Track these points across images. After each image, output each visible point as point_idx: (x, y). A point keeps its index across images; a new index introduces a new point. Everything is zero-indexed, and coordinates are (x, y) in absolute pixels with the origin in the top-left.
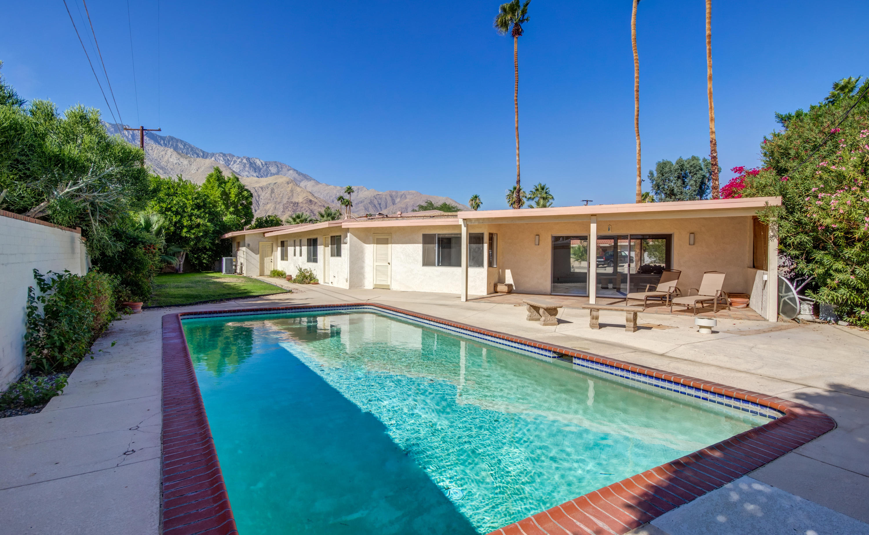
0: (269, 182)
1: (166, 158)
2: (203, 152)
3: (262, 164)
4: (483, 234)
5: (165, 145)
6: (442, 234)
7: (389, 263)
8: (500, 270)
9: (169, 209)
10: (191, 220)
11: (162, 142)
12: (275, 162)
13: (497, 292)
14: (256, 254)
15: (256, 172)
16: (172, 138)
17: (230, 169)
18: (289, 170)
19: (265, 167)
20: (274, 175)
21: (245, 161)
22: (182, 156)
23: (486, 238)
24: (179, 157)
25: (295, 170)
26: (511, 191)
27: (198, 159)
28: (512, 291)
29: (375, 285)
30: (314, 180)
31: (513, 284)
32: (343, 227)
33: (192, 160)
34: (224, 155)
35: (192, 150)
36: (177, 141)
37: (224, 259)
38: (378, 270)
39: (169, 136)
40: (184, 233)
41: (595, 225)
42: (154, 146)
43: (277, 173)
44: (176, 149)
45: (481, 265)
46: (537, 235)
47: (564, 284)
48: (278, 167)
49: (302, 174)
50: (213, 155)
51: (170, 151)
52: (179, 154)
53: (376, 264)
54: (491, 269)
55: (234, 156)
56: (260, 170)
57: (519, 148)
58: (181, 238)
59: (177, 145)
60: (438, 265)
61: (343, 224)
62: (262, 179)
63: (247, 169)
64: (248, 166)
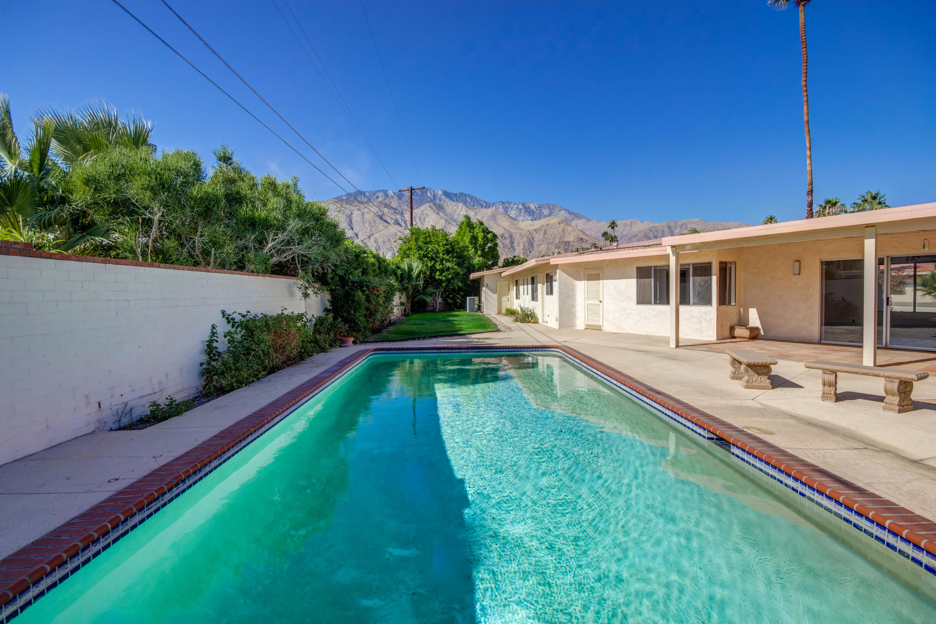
0: (542, 224)
1: (458, 212)
2: (486, 203)
3: (536, 208)
4: (710, 263)
5: (457, 201)
6: (660, 267)
7: (600, 301)
8: (742, 309)
9: (425, 256)
10: (442, 264)
11: (455, 199)
12: (548, 204)
13: (735, 337)
14: (494, 294)
15: (530, 215)
16: (462, 194)
17: (508, 215)
18: (560, 211)
19: (539, 210)
20: (547, 216)
21: (520, 206)
22: (469, 209)
23: (715, 269)
24: (467, 209)
25: (566, 210)
26: (821, 206)
27: (482, 210)
28: (759, 337)
29: (587, 325)
30: (585, 218)
31: (760, 327)
32: (551, 263)
33: (477, 210)
34: (503, 203)
35: (477, 202)
36: (466, 195)
37: (468, 298)
38: (588, 308)
39: (460, 193)
40: (437, 276)
41: (873, 241)
42: (449, 202)
43: (550, 215)
44: (465, 203)
45: (709, 302)
46: (796, 261)
47: (839, 327)
48: (550, 208)
49: (573, 213)
50: (494, 204)
51: (461, 205)
52: (467, 207)
53: (587, 302)
54: (723, 307)
55: (511, 203)
56: (534, 213)
57: (810, 148)
58: (436, 280)
59: (466, 200)
60: (655, 303)
61: (551, 260)
62: (535, 222)
63: (522, 214)
64: (523, 210)
